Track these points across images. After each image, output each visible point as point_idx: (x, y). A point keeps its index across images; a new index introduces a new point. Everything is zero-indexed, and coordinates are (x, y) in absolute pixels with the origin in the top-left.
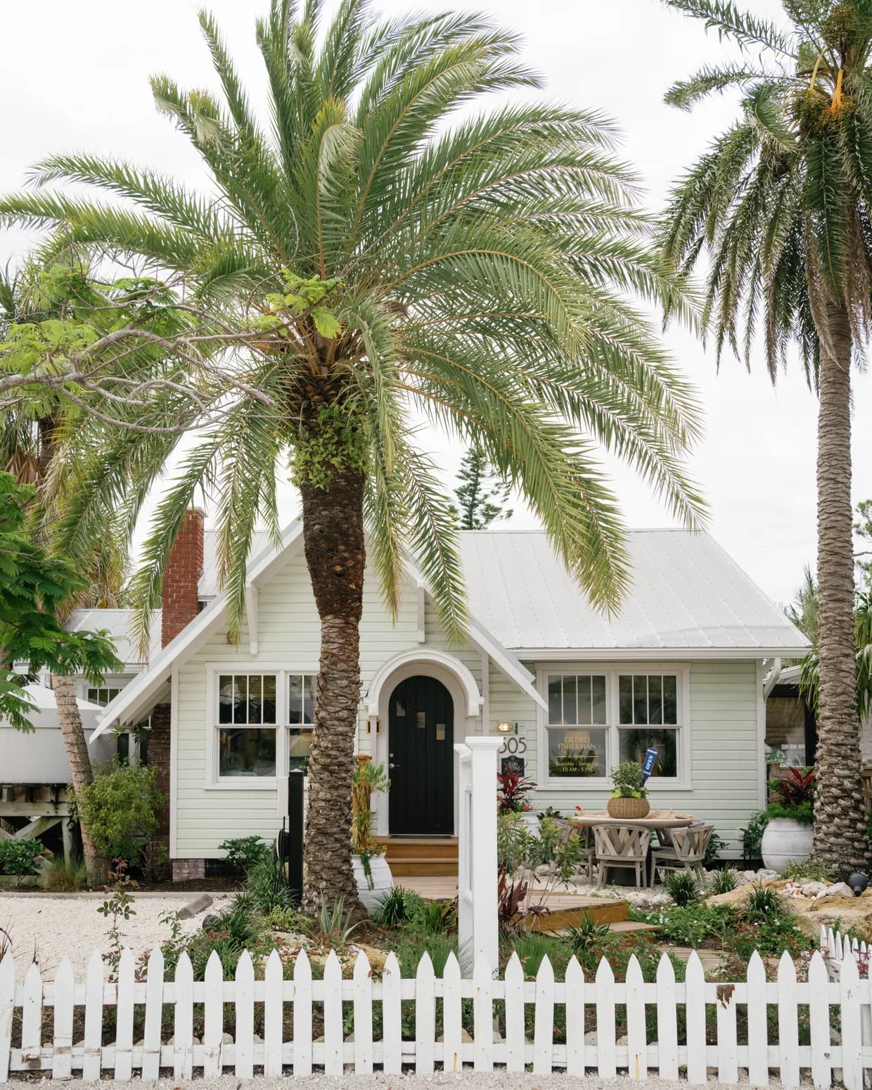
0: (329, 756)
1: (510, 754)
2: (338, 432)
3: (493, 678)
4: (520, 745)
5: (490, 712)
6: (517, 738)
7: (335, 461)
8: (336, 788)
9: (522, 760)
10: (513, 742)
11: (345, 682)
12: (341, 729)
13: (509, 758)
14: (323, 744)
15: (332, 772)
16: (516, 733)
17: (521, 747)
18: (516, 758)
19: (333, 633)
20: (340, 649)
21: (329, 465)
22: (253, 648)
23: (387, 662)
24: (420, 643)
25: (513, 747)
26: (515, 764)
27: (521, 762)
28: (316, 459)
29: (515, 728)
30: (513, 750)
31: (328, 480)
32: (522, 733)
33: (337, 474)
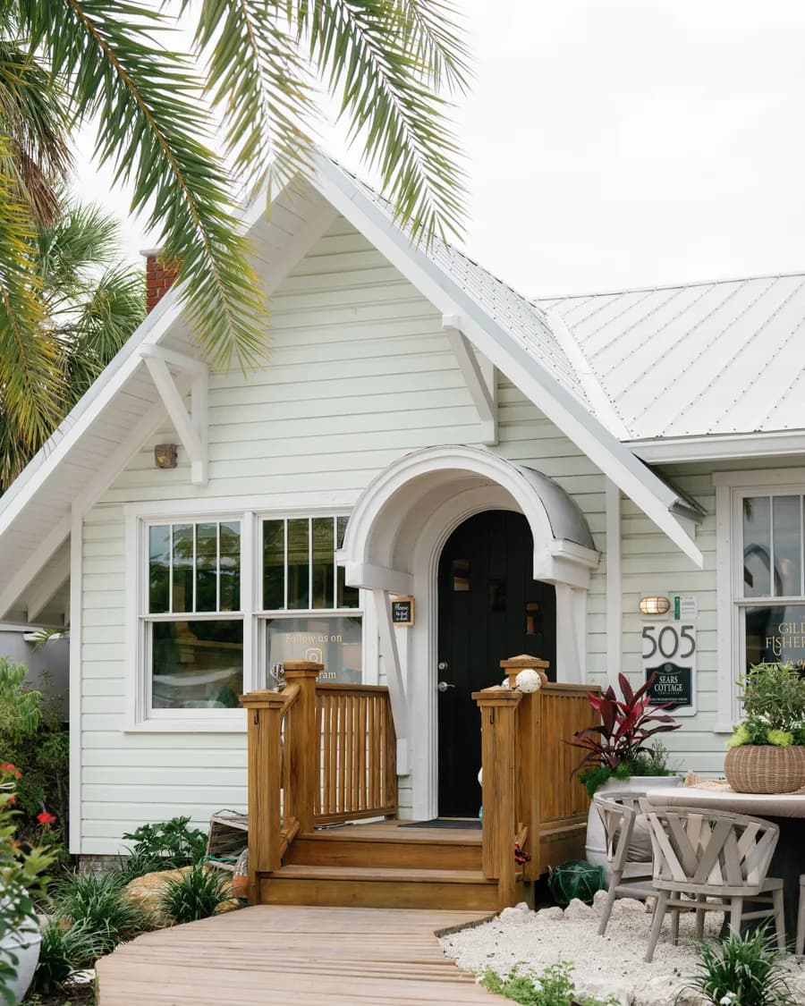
1: (665, 660)
4: (683, 641)
5: (624, 576)
6: (678, 626)
9: (687, 672)
10: (669, 636)
13: (662, 668)
16: (677, 617)
17: (685, 646)
18: (675, 668)
22: (197, 472)
23: (369, 490)
24: (490, 446)
25: (668, 647)
26: (674, 679)
27: (684, 675)
29: (672, 607)
30: (668, 652)
32: (686, 618)
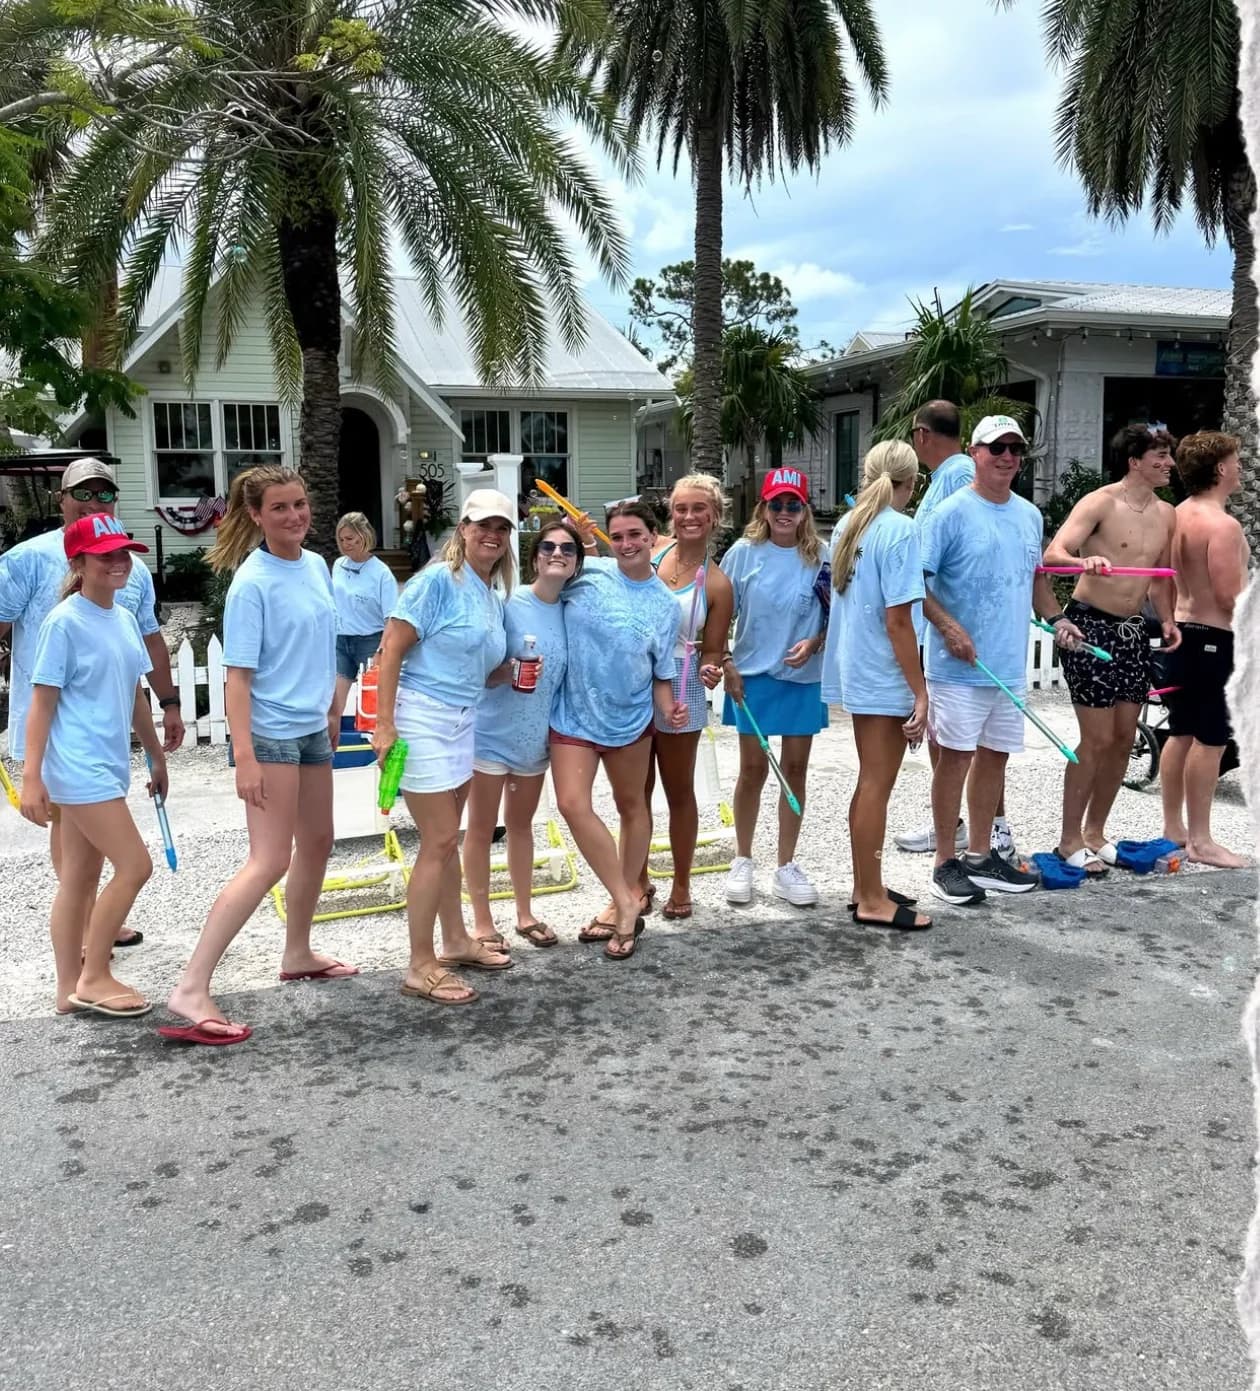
0: (317, 475)
2: (313, 174)
3: (416, 412)
4: (438, 470)
5: (412, 441)
6: (436, 464)
7: (311, 202)
8: (326, 504)
10: (432, 468)
11: (329, 410)
12: (328, 451)
14: (312, 465)
15: (321, 490)
16: (435, 460)
19: (316, 364)
20: (324, 379)
21: (307, 206)
24: (347, 378)
25: (432, 472)
28: (294, 199)
29: (434, 456)
30: (433, 474)
31: (306, 220)
32: (440, 460)
33: (314, 216)
